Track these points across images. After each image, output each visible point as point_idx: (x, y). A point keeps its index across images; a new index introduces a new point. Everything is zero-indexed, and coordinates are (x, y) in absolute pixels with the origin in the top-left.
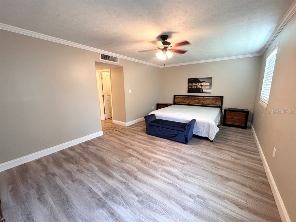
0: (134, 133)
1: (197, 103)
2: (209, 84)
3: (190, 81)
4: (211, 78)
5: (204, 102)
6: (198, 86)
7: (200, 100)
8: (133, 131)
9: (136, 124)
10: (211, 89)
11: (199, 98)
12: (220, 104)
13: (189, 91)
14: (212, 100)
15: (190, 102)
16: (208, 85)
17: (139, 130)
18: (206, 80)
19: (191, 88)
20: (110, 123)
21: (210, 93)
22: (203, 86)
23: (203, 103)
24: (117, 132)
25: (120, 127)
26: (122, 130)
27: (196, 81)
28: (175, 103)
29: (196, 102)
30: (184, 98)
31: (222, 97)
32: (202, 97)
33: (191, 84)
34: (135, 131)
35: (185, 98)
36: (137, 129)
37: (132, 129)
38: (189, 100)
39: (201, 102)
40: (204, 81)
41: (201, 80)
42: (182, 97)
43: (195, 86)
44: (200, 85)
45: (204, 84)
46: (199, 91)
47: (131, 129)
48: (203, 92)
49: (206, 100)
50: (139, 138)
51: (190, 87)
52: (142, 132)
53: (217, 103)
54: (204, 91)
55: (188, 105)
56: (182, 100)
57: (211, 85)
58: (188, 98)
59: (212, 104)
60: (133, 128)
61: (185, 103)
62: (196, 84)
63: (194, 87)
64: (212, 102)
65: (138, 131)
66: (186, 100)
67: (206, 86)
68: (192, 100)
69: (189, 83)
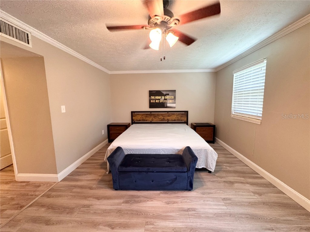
0: (86, 198)
1: (162, 120)
2: (173, 97)
3: (152, 93)
4: (175, 91)
5: (169, 118)
6: (161, 99)
7: (164, 116)
8: (79, 190)
9: (79, 170)
10: (175, 103)
11: (163, 114)
12: (186, 119)
13: (152, 105)
14: (178, 115)
15: (154, 119)
16: (172, 99)
17: (94, 184)
18: (170, 93)
19: (153, 102)
20: (7, 183)
21: (175, 108)
22: (167, 100)
23: (168, 120)
24: (33, 212)
25: (40, 189)
26: (48, 196)
27: (159, 93)
28: (133, 122)
29: (160, 119)
30: (145, 115)
31: (187, 112)
32: (167, 113)
33: (153, 97)
34: (84, 190)
35: (147, 114)
36: (89, 182)
37: (75, 186)
38: (152, 117)
39: (166, 118)
40: (168, 94)
41: (165, 93)
42: (143, 114)
43: (157, 99)
44: (164, 98)
45: (167, 97)
46: (163, 105)
47: (72, 186)
48: (167, 107)
49: (171, 116)
50: (104, 207)
51: (151, 101)
52: (102, 188)
53: (182, 118)
54: (168, 105)
55: (151, 123)
56: (143, 118)
57: (175, 98)
58: (151, 115)
59: (178, 120)
60: (77, 180)
61: (146, 120)
62: (160, 97)
63: (157, 101)
64: (178, 118)
65: (91, 188)
66: (148, 117)
67: (170, 99)
68: (155, 116)
69: (150, 96)
